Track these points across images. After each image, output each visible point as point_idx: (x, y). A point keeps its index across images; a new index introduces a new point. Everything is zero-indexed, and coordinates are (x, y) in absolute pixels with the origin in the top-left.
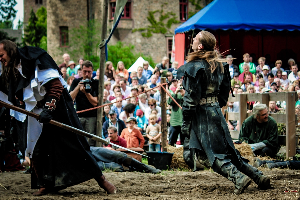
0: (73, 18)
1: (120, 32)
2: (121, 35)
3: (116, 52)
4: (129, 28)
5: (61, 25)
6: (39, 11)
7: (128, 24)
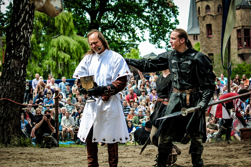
0: (216, 48)
1: (244, 55)
2: (245, 57)
3: (242, 68)
4: (250, 53)
5: (209, 52)
6: (196, 44)
7: (249, 51)
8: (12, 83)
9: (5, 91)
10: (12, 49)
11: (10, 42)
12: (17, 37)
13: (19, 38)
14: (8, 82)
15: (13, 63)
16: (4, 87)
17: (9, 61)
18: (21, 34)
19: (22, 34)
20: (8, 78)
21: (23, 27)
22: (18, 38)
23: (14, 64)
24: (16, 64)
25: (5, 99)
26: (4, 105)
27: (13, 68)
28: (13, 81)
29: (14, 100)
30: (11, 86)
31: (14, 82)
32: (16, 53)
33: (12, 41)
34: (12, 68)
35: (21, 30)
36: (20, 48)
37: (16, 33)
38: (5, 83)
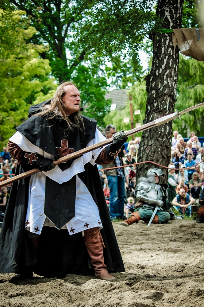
8: (156, 143)
9: (148, 152)
10: (155, 101)
11: (151, 92)
12: (159, 87)
13: (162, 88)
14: (151, 141)
15: (156, 118)
16: (147, 147)
17: (152, 116)
18: (164, 83)
19: (165, 82)
20: (151, 137)
22: (161, 87)
25: (147, 162)
28: (157, 140)
29: (159, 162)
30: (155, 145)
31: (159, 142)
32: (159, 106)
33: (154, 92)
35: (164, 78)
36: (164, 100)
37: (158, 82)
38: (148, 143)
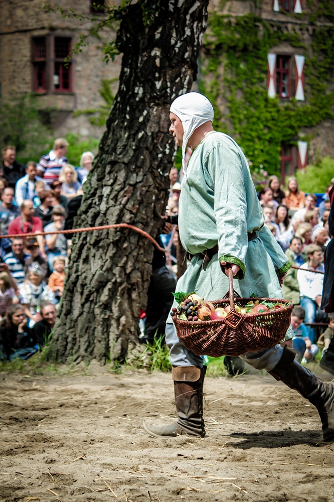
8: (147, 179)
9: (123, 202)
10: (157, 75)
11: (150, 52)
12: (173, 42)
13: (179, 45)
14: (135, 175)
15: (156, 118)
16: (122, 189)
17: (145, 113)
18: (184, 32)
19: (188, 32)
20: (139, 164)
21: (191, 11)
22: (176, 43)
23: (158, 123)
24: (164, 121)
25: (122, 225)
26: (116, 244)
27: (154, 136)
28: (152, 172)
29: (149, 229)
30: (145, 186)
31: (154, 178)
32: (168, 90)
33: (158, 53)
34: (152, 133)
35: (185, 20)
36: (180, 76)
37: (171, 28)
38: (127, 178)
